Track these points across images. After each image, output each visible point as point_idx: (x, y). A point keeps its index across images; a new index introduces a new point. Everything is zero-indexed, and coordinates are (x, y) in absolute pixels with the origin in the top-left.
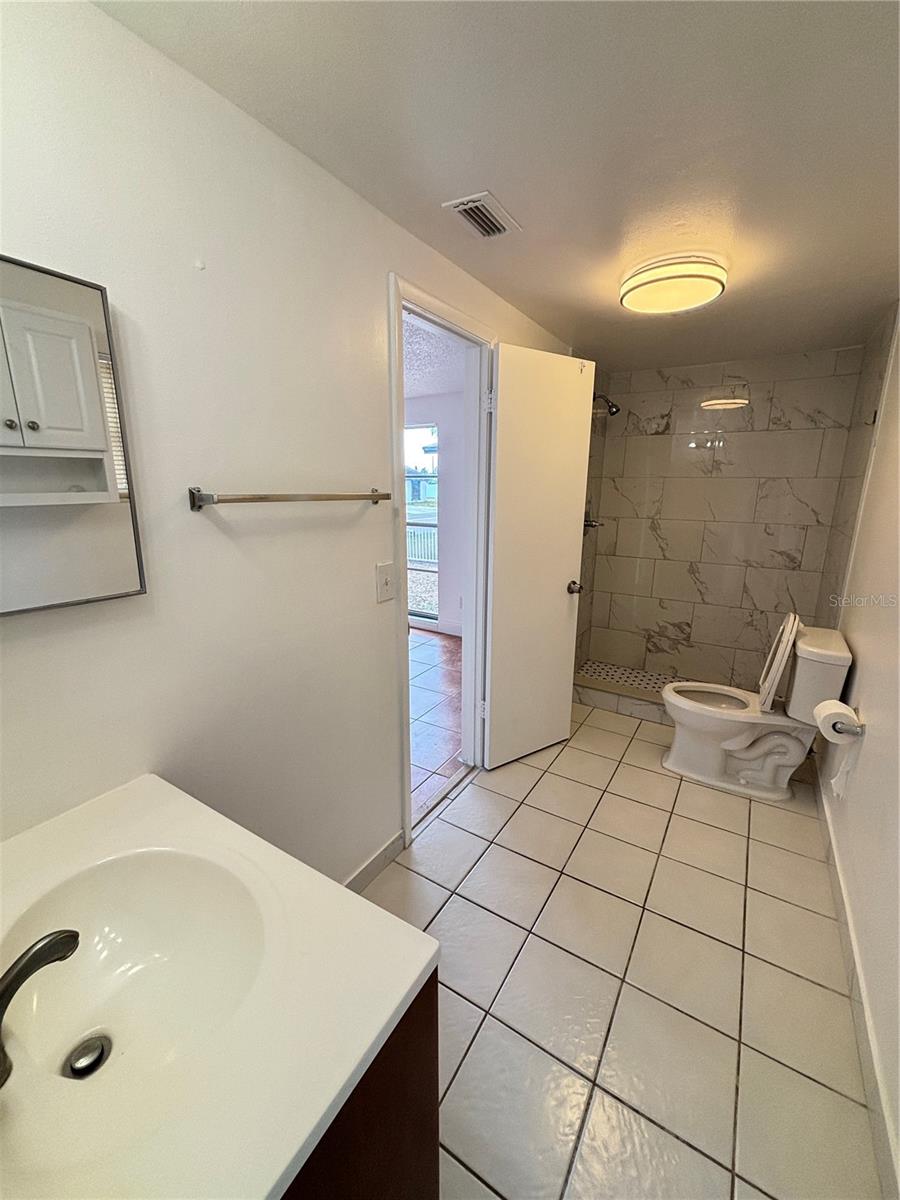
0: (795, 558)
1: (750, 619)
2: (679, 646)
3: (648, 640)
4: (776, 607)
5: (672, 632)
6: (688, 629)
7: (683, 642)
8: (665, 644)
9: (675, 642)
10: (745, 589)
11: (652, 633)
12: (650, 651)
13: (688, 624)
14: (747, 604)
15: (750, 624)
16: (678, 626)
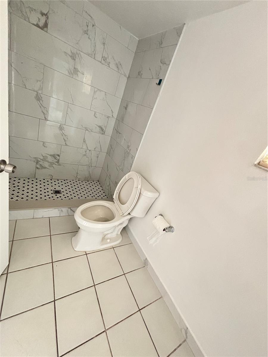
0: (103, 129)
1: (85, 153)
2: (54, 165)
3: (37, 163)
4: (95, 149)
5: (50, 159)
6: (58, 157)
7: (56, 163)
8: (46, 165)
9: (51, 164)
10: (84, 141)
11: (39, 160)
12: (38, 168)
13: (58, 155)
14: (85, 147)
15: (85, 155)
16: (53, 156)
